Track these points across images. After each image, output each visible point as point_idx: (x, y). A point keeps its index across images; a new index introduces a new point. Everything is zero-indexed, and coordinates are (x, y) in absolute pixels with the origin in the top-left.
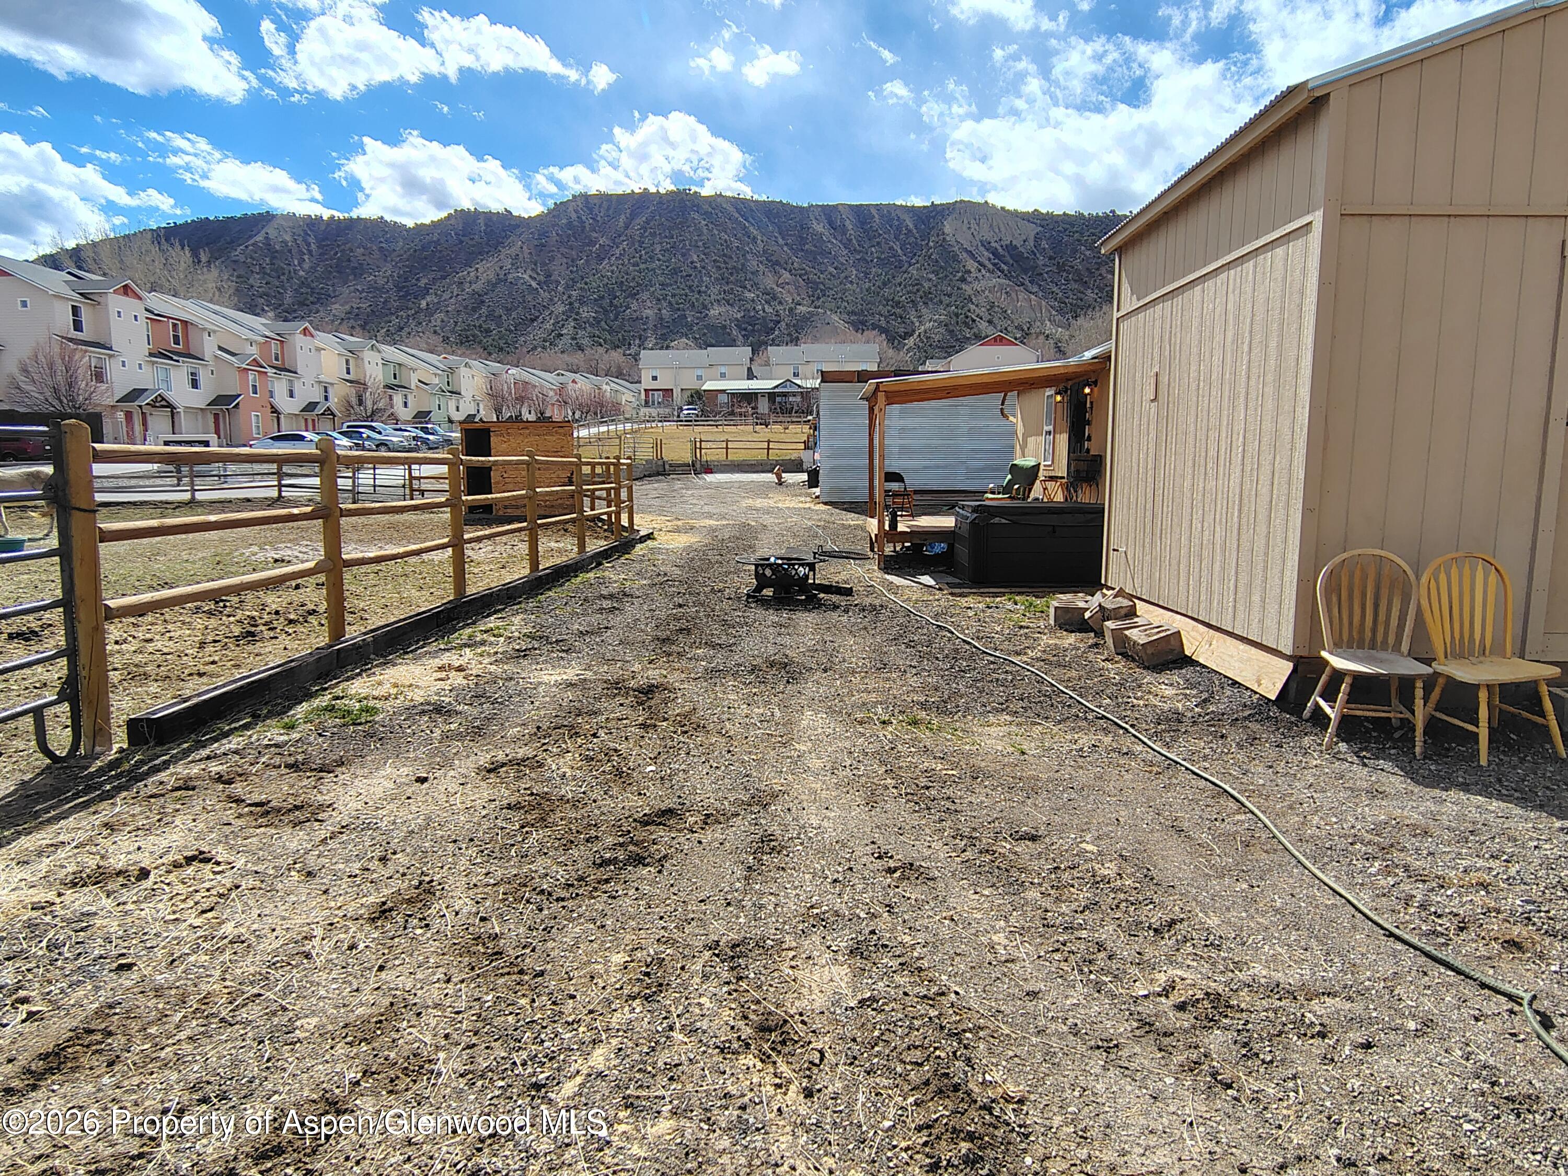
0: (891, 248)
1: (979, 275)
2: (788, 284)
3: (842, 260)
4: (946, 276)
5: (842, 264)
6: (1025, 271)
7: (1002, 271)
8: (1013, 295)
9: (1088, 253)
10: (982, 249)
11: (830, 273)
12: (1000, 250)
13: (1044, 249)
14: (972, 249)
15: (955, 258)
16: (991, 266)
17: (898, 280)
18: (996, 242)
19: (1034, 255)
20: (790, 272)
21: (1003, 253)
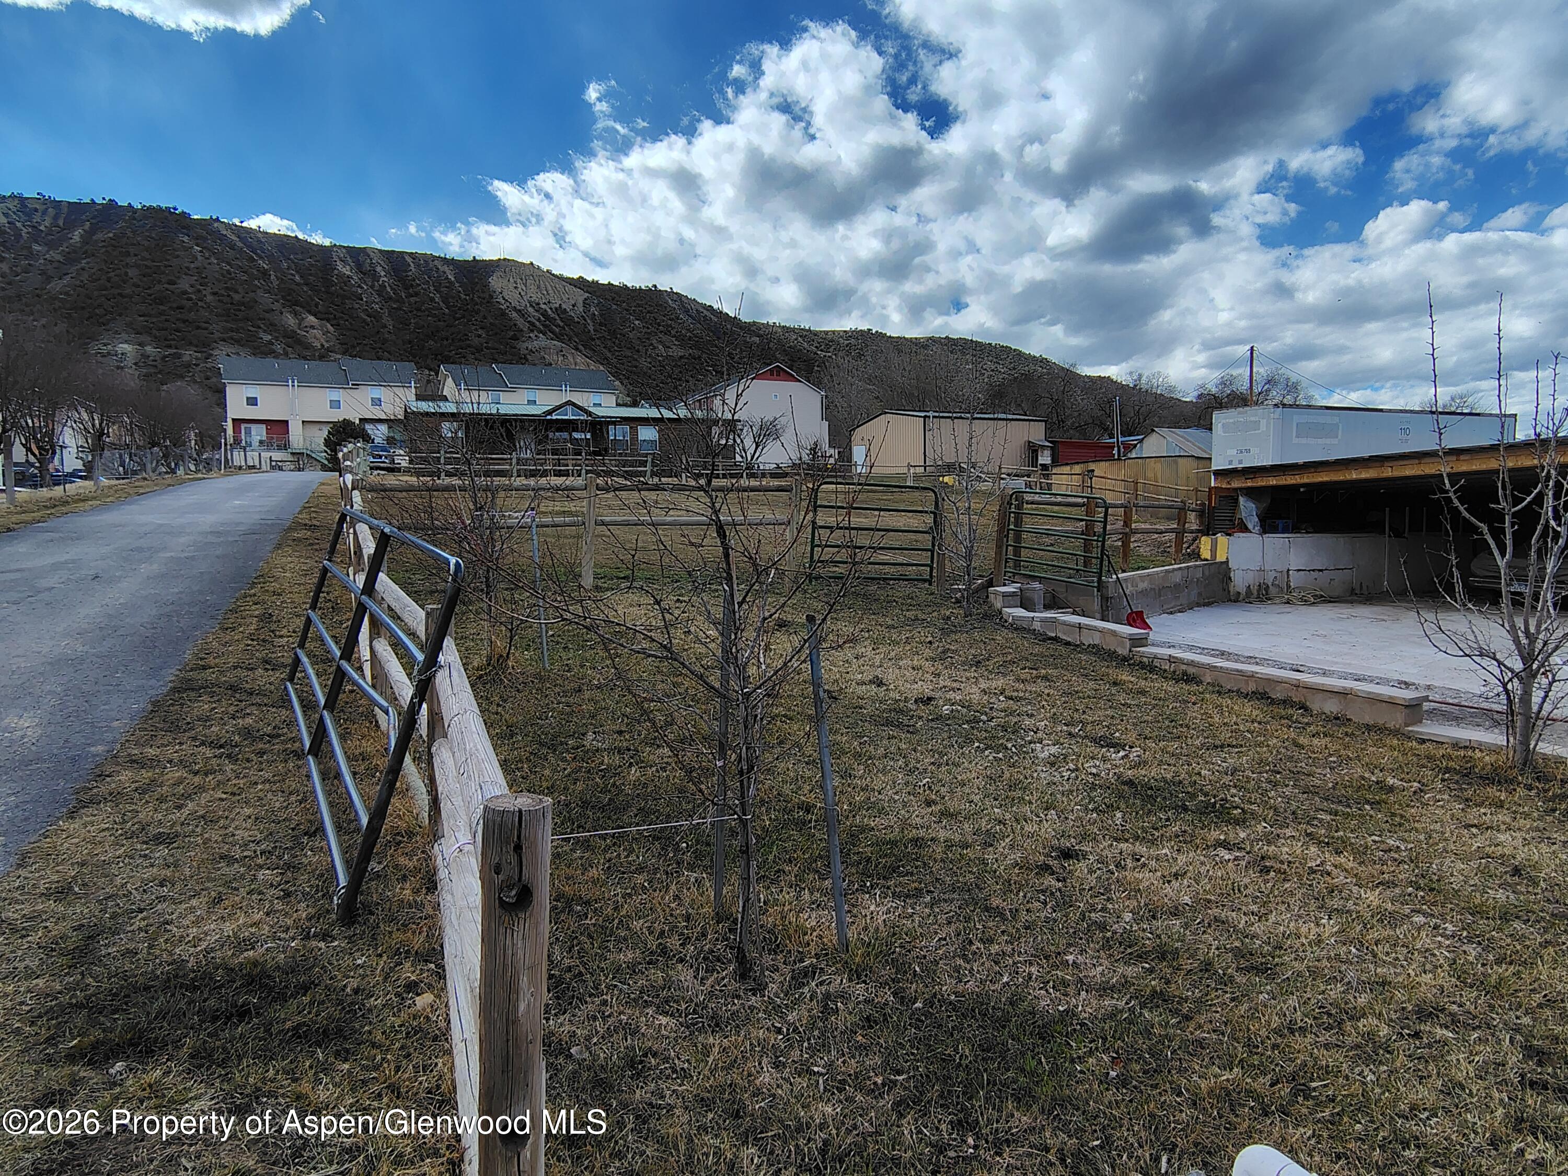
1: (532, 335)
6: (577, 335)
7: (554, 333)
10: (531, 309)
12: (549, 312)
13: (594, 315)
14: (521, 309)
15: (505, 316)
16: (542, 328)
18: (545, 303)
19: (585, 320)
20: (315, 315)
21: (553, 315)
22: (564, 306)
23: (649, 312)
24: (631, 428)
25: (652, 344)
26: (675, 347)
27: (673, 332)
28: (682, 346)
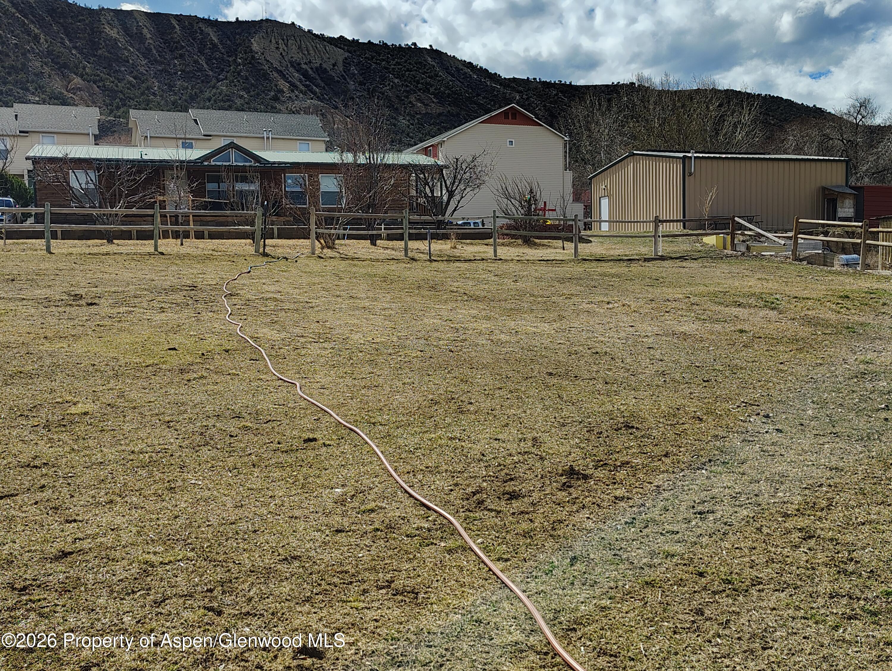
0: (196, 62)
1: (293, 95)
2: (80, 89)
3: (142, 70)
4: (258, 94)
5: (142, 73)
6: (337, 94)
7: (314, 93)
8: (329, 117)
9: (396, 81)
10: (291, 69)
11: (129, 82)
12: (310, 72)
13: (354, 74)
14: (283, 69)
15: (265, 76)
16: (302, 87)
17: (207, 94)
18: (306, 63)
19: (345, 79)
20: (82, 76)
21: (313, 75)
22: (324, 66)
23: (408, 70)
24: (310, 176)
25: (410, 102)
26: (433, 105)
27: (432, 90)
28: (441, 103)
